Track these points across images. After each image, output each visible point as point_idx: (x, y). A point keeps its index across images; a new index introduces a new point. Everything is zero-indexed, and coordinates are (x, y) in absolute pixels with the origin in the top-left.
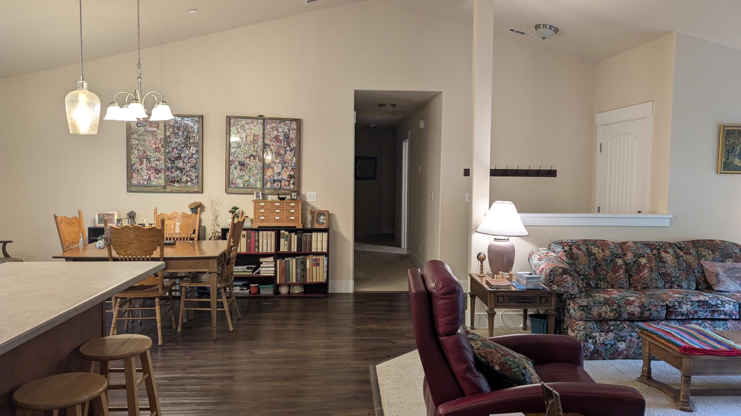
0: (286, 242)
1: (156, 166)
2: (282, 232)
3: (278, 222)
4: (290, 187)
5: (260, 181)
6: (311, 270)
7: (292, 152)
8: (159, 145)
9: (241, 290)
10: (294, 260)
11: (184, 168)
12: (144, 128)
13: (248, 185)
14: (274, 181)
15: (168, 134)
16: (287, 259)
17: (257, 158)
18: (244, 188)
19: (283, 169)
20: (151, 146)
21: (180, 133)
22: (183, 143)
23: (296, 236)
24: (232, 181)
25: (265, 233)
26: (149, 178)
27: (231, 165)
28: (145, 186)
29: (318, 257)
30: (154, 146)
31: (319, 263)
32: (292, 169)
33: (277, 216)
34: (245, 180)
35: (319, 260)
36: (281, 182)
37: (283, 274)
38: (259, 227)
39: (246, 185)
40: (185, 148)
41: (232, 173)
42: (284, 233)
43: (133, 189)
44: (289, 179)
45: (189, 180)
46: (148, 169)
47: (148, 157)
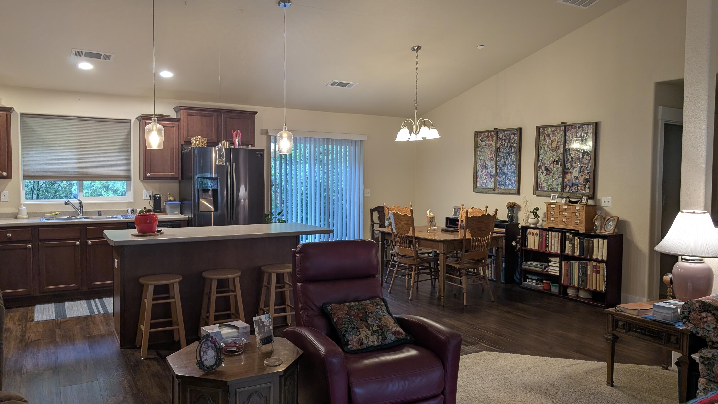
0: (570, 245)
1: (491, 172)
2: (567, 234)
3: (565, 225)
4: (585, 191)
5: (560, 185)
6: (591, 276)
7: (588, 156)
8: (493, 155)
9: (536, 284)
10: (576, 264)
11: (508, 174)
12: (484, 142)
13: (551, 189)
14: (573, 185)
15: (498, 145)
16: (571, 262)
17: (559, 163)
18: (548, 191)
19: (580, 173)
20: (488, 157)
21: (506, 145)
22: (507, 153)
23: (579, 240)
24: (540, 185)
25: (553, 233)
26: (486, 182)
27: (539, 171)
28: (483, 188)
29: (598, 264)
30: (490, 156)
31: (599, 271)
32: (588, 173)
33: (565, 219)
34: (549, 184)
35: (599, 267)
36: (578, 187)
37: (567, 276)
38: (549, 228)
39: (550, 188)
40: (508, 157)
41: (540, 177)
42: (569, 236)
43: (476, 190)
44: (585, 183)
45: (510, 183)
46: (486, 175)
47: (486, 165)
